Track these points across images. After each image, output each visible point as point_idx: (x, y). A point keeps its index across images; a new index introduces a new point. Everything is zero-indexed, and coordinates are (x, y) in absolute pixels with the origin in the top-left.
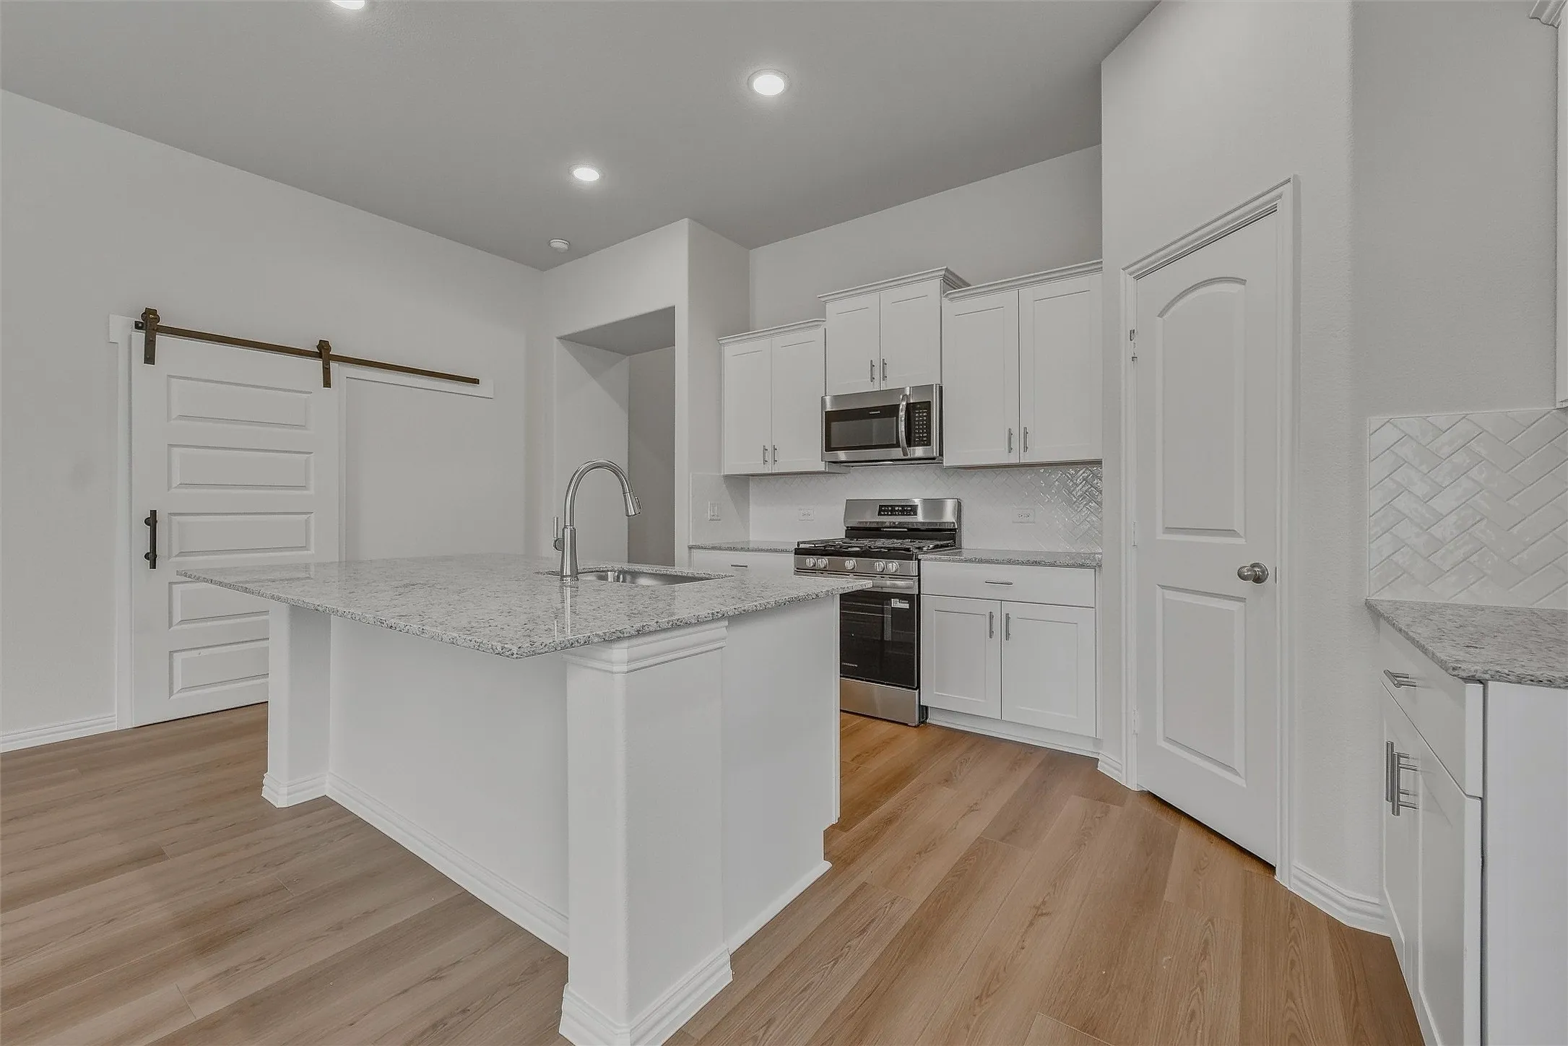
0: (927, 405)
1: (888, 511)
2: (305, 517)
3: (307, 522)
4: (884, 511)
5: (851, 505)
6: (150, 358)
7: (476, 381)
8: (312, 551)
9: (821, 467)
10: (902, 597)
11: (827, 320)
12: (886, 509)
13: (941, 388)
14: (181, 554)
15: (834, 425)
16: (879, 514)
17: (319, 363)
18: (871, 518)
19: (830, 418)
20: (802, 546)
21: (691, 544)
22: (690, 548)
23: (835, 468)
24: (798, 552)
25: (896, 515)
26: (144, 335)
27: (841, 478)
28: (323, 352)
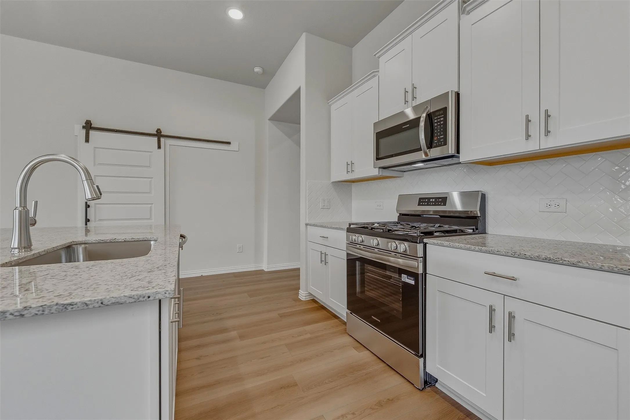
0: (445, 110)
1: (425, 202)
2: (150, 206)
3: (151, 208)
4: (422, 202)
5: (402, 198)
6: (87, 140)
7: (229, 143)
8: (153, 221)
9: (375, 172)
10: (410, 274)
11: (380, 70)
12: (423, 201)
13: (458, 95)
14: (100, 220)
15: (382, 141)
16: (419, 205)
17: (156, 139)
18: (414, 208)
19: (380, 136)
20: (352, 226)
21: (307, 222)
22: (307, 225)
23: (386, 173)
24: (350, 230)
25: (430, 205)
26: (85, 131)
27: (398, 180)
28: (159, 134)
